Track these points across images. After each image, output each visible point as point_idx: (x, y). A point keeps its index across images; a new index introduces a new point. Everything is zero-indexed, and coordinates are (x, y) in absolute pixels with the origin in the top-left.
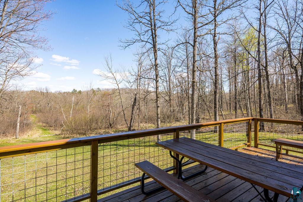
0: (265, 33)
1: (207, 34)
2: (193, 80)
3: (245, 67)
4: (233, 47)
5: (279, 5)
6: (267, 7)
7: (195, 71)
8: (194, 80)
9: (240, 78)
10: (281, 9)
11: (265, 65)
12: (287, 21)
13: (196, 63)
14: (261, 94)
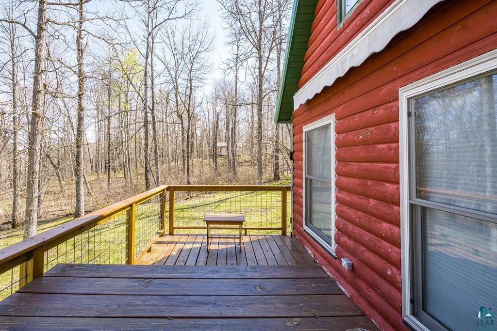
0: (152, 61)
1: (68, 24)
2: (33, 110)
3: (123, 105)
4: (106, 69)
5: (167, 33)
6: (156, 26)
7: (39, 92)
8: (38, 112)
9: (114, 122)
10: (169, 37)
11: (151, 107)
12: (174, 57)
13: (43, 77)
14: (147, 148)
